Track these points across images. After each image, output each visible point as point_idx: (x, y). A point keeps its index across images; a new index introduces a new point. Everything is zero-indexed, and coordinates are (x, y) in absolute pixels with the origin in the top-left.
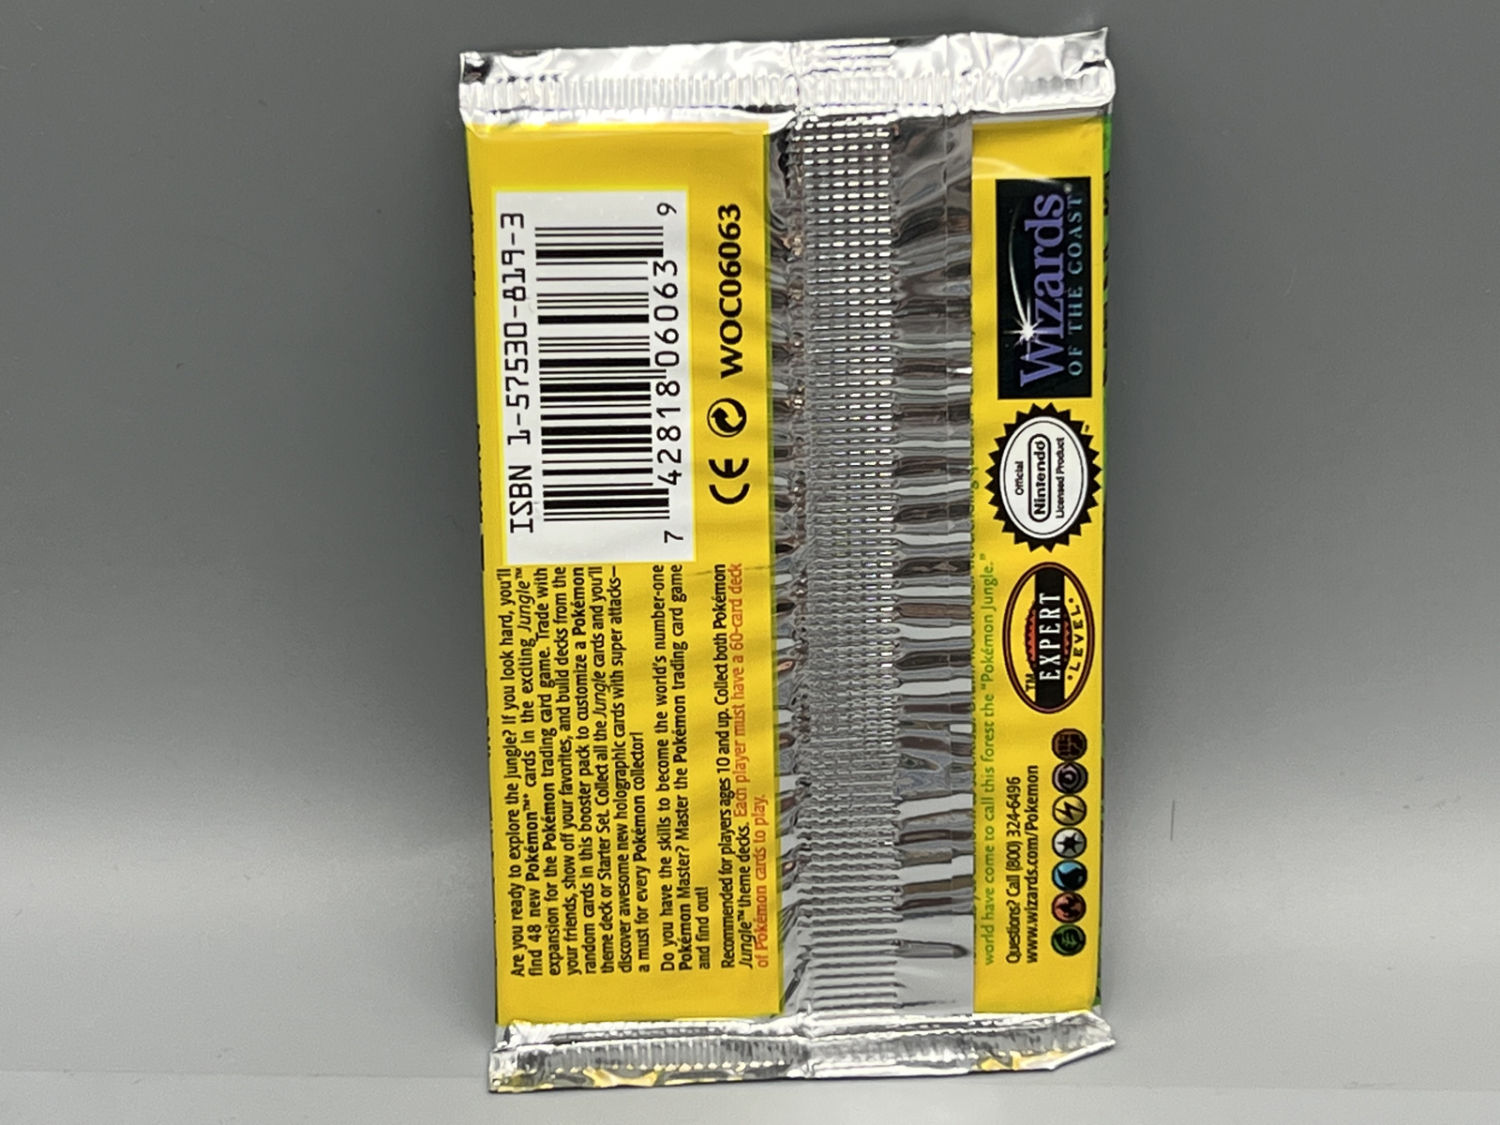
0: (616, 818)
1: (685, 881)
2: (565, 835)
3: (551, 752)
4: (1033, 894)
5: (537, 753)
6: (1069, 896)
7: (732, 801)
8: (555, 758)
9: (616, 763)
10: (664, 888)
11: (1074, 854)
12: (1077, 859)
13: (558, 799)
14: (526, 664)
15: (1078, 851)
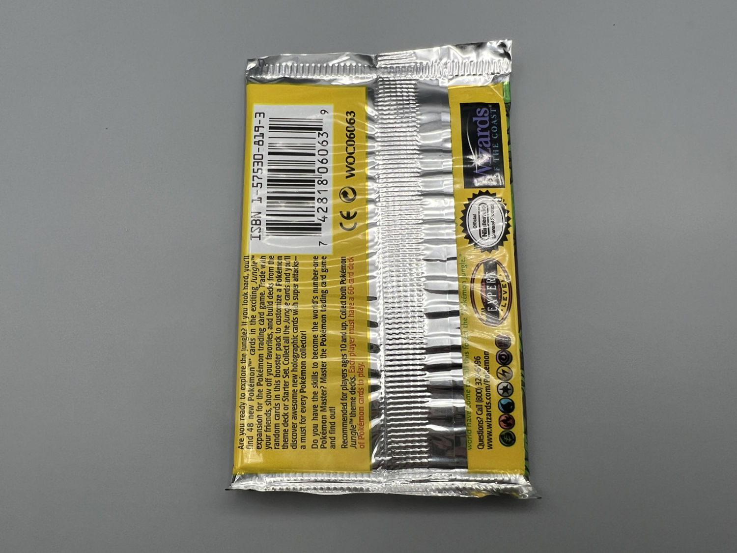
0: (292, 371)
1: (324, 403)
2: (268, 379)
3: (263, 339)
4: (489, 414)
5: (256, 339)
6: (506, 415)
7: (347, 364)
8: (265, 342)
9: (293, 345)
10: (314, 406)
11: (507, 395)
12: (510, 398)
13: (265, 361)
14: (254, 298)
15: (510, 394)
